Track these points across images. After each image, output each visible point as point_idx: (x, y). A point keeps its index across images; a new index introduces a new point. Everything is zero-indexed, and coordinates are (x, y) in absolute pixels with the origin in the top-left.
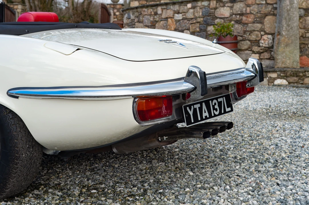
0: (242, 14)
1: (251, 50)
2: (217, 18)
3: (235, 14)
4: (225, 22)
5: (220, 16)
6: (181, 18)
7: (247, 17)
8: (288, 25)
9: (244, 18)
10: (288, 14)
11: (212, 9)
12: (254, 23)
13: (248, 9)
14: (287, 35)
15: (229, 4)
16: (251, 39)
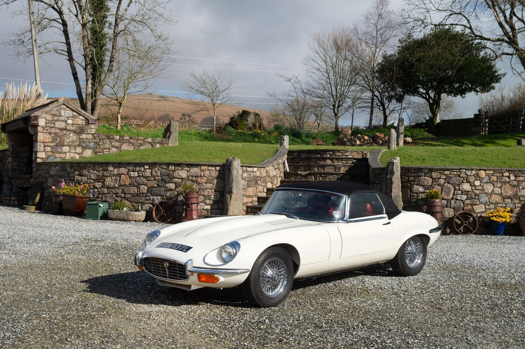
0: (197, 177)
1: (204, 203)
2: (175, 178)
3: (192, 176)
4: (182, 181)
5: (178, 177)
6: (137, 176)
7: (201, 179)
8: (237, 187)
9: (199, 179)
10: (236, 179)
11: (170, 171)
12: (206, 183)
13: (202, 173)
14: (236, 193)
15: (187, 169)
16: (205, 194)
